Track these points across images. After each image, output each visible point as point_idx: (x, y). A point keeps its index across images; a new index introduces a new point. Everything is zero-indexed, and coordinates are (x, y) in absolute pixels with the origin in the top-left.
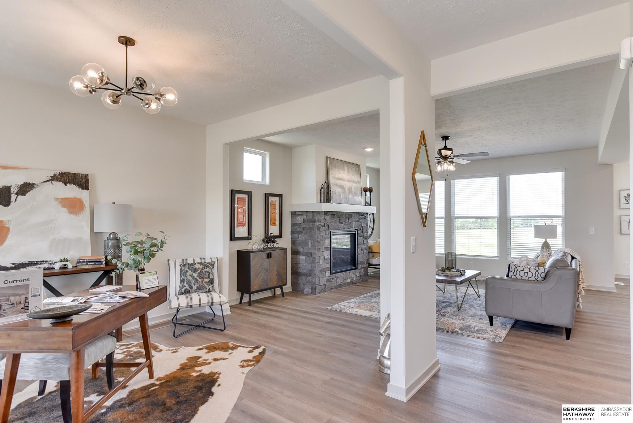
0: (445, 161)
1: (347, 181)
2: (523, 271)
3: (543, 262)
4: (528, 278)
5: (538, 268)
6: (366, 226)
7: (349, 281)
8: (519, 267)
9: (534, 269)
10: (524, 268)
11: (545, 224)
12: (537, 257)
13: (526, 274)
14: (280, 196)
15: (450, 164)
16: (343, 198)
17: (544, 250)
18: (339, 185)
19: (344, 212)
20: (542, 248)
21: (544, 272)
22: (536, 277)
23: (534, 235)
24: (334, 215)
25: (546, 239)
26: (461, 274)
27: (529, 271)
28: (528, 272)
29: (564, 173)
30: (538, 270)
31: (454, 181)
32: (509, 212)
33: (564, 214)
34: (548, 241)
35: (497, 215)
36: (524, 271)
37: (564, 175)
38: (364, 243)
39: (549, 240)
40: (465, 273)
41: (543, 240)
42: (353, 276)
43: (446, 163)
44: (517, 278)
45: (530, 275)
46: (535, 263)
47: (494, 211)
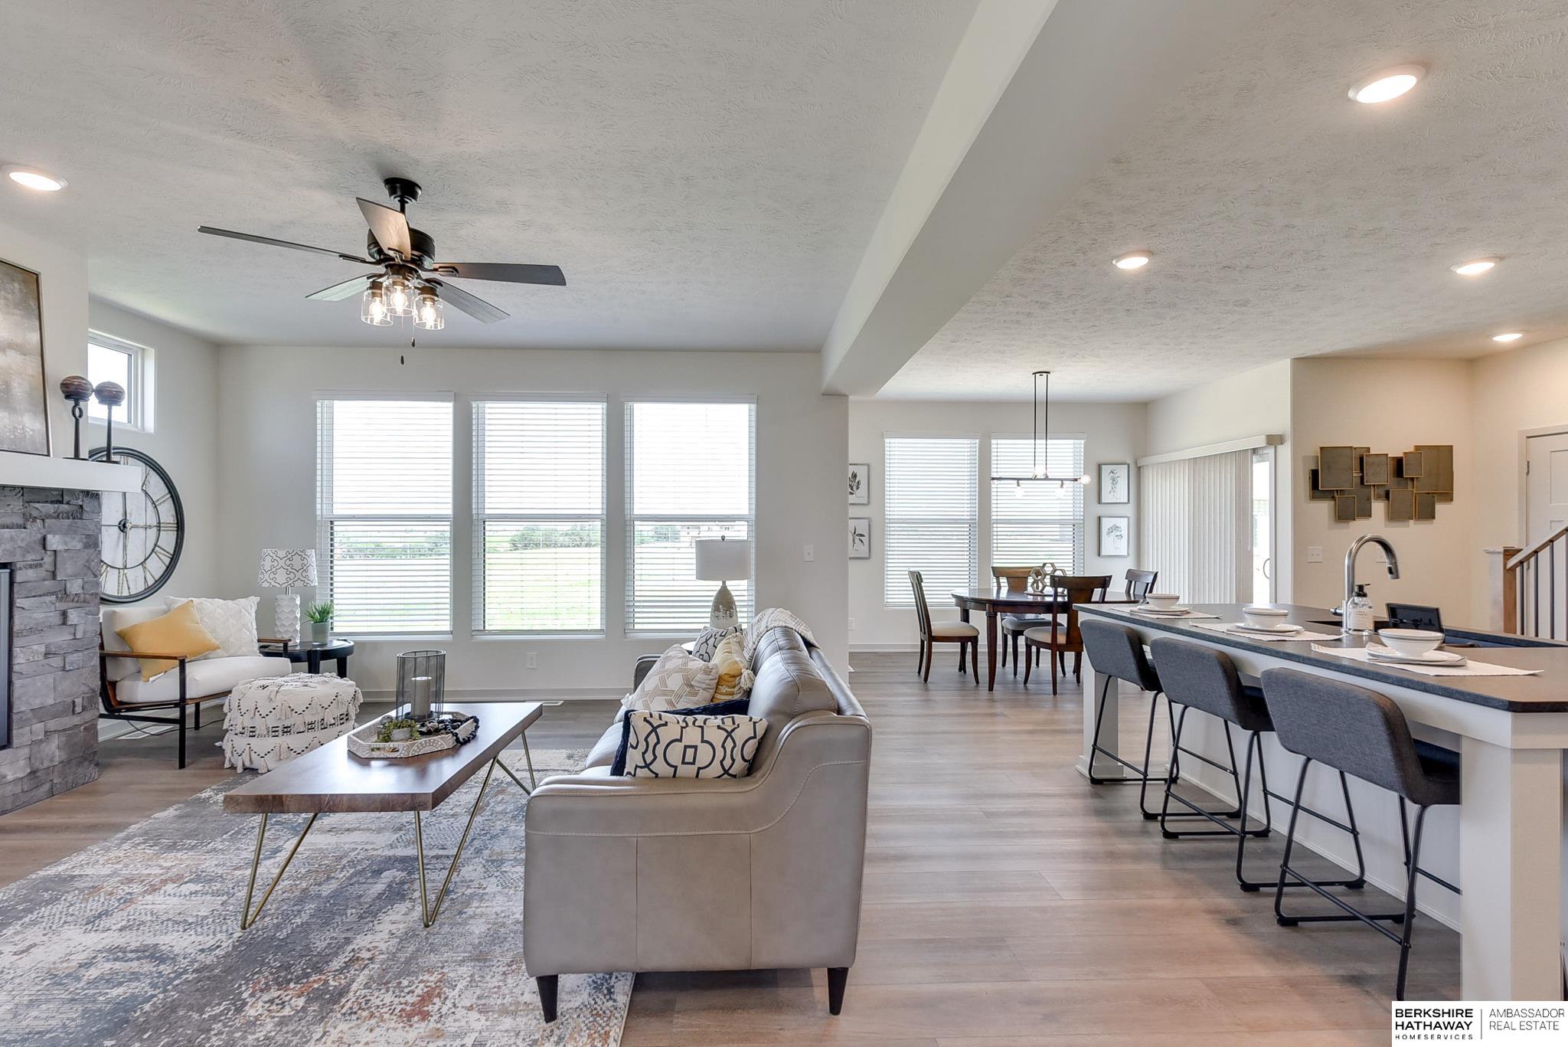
0: (399, 278)
2: (680, 740)
3: (732, 673)
4: (699, 769)
5: (734, 723)
6: (80, 546)
8: (666, 724)
9: (719, 727)
10: (682, 728)
11: (723, 538)
12: (704, 639)
13: (690, 752)
15: (424, 299)
17: (721, 614)
20: (716, 608)
21: (755, 737)
22: (727, 763)
23: (694, 572)
25: (724, 583)
26: (457, 740)
27: (703, 741)
28: (698, 742)
29: (754, 406)
30: (733, 730)
31: (481, 404)
32: (632, 503)
33: (753, 512)
34: (729, 588)
35: (599, 512)
36: (685, 742)
37: (754, 413)
38: (65, 623)
39: (731, 585)
40: (477, 727)
41: (716, 586)
43: (399, 288)
44: (657, 775)
45: (704, 754)
46: (711, 677)
47: (594, 501)
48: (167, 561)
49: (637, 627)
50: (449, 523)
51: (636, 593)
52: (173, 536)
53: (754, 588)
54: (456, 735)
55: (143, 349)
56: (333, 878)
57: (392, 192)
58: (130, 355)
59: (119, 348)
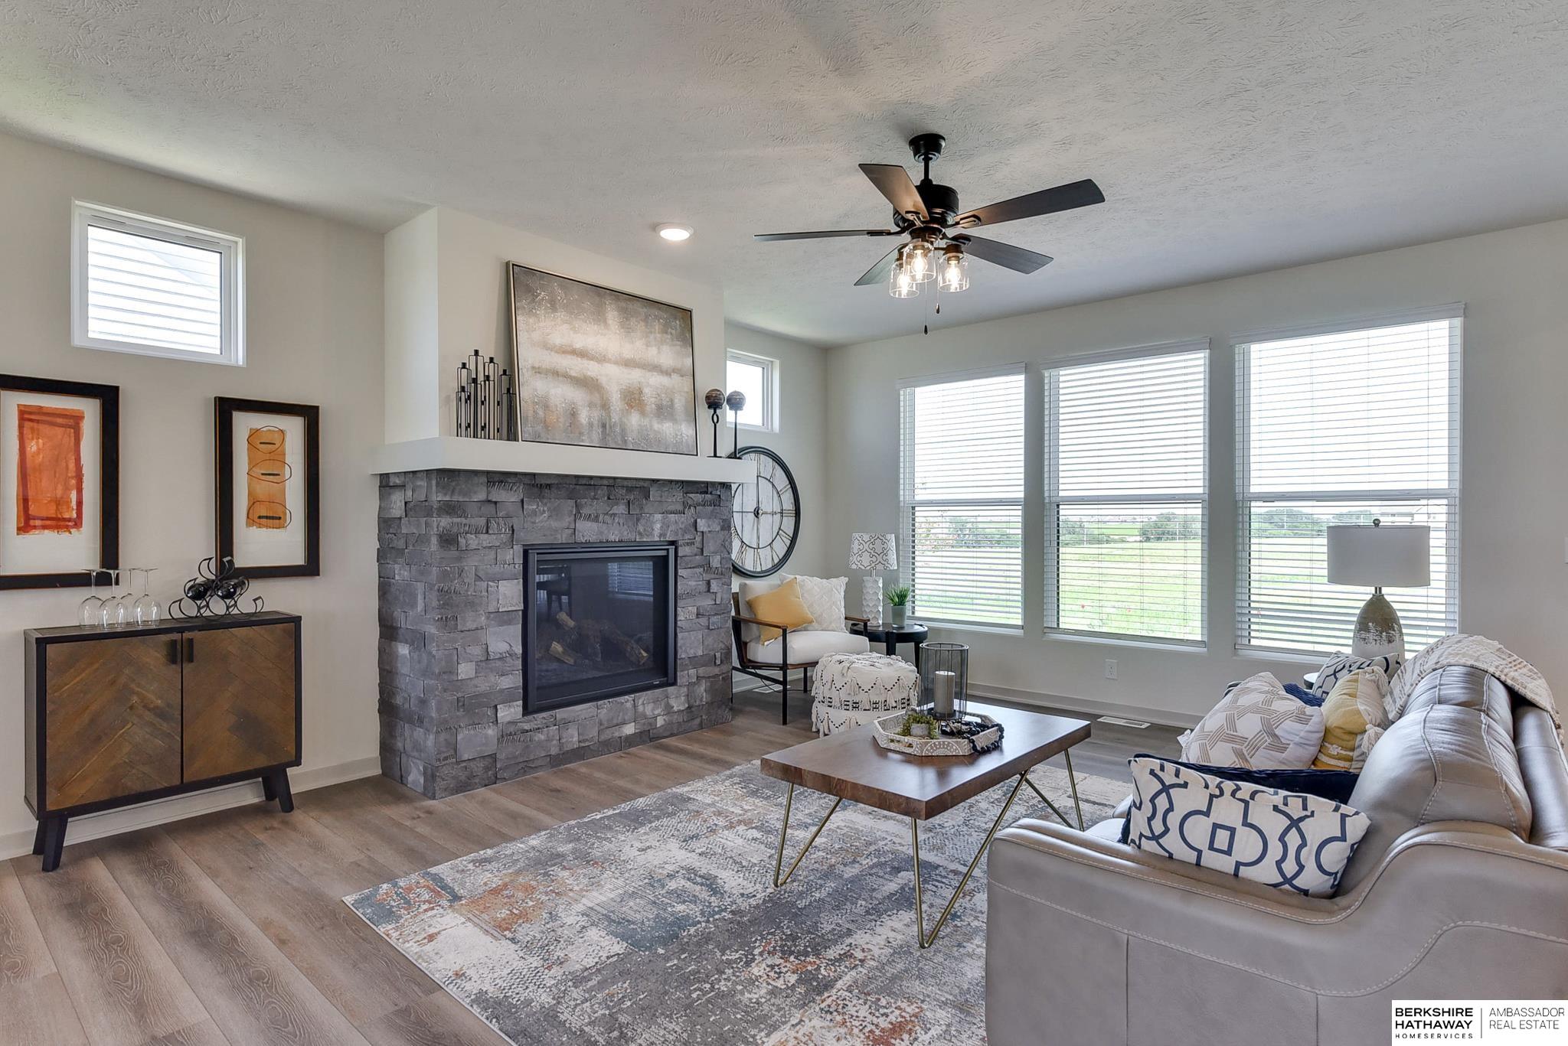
0: (919, 242)
1: (616, 363)
2: (1207, 814)
3: (1350, 727)
4: (1238, 864)
5: (1305, 808)
6: (718, 528)
7: (629, 729)
8: (1185, 785)
9: (1276, 808)
10: (1212, 797)
11: (1377, 523)
12: (1331, 671)
13: (1222, 837)
14: (310, 415)
15: (949, 259)
16: (591, 425)
17: (1371, 636)
18: (573, 374)
19: (602, 478)
20: (1363, 624)
21: (1343, 838)
22: (1290, 867)
23: (1325, 572)
24: (549, 486)
25: (1378, 590)
26: (974, 747)
27: (1245, 824)
28: (1237, 824)
29: (1458, 322)
30: (1302, 819)
31: (1054, 372)
32: (1246, 472)
33: (1457, 485)
34: (1388, 598)
35: (1200, 490)
36: (1215, 817)
37: (1458, 332)
38: (709, 591)
39: (1391, 593)
40: (1001, 737)
41: (1363, 594)
42: (653, 710)
43: (919, 252)
44: (1171, 856)
45: (1247, 846)
46: (1307, 728)
47: (1194, 478)
48: (788, 543)
49: (1254, 642)
50: (1020, 507)
51: (1253, 598)
52: (792, 521)
53: (1457, 601)
54: (973, 742)
55: (772, 362)
56: (858, 862)
57: (916, 152)
58: (763, 368)
59: (756, 363)
